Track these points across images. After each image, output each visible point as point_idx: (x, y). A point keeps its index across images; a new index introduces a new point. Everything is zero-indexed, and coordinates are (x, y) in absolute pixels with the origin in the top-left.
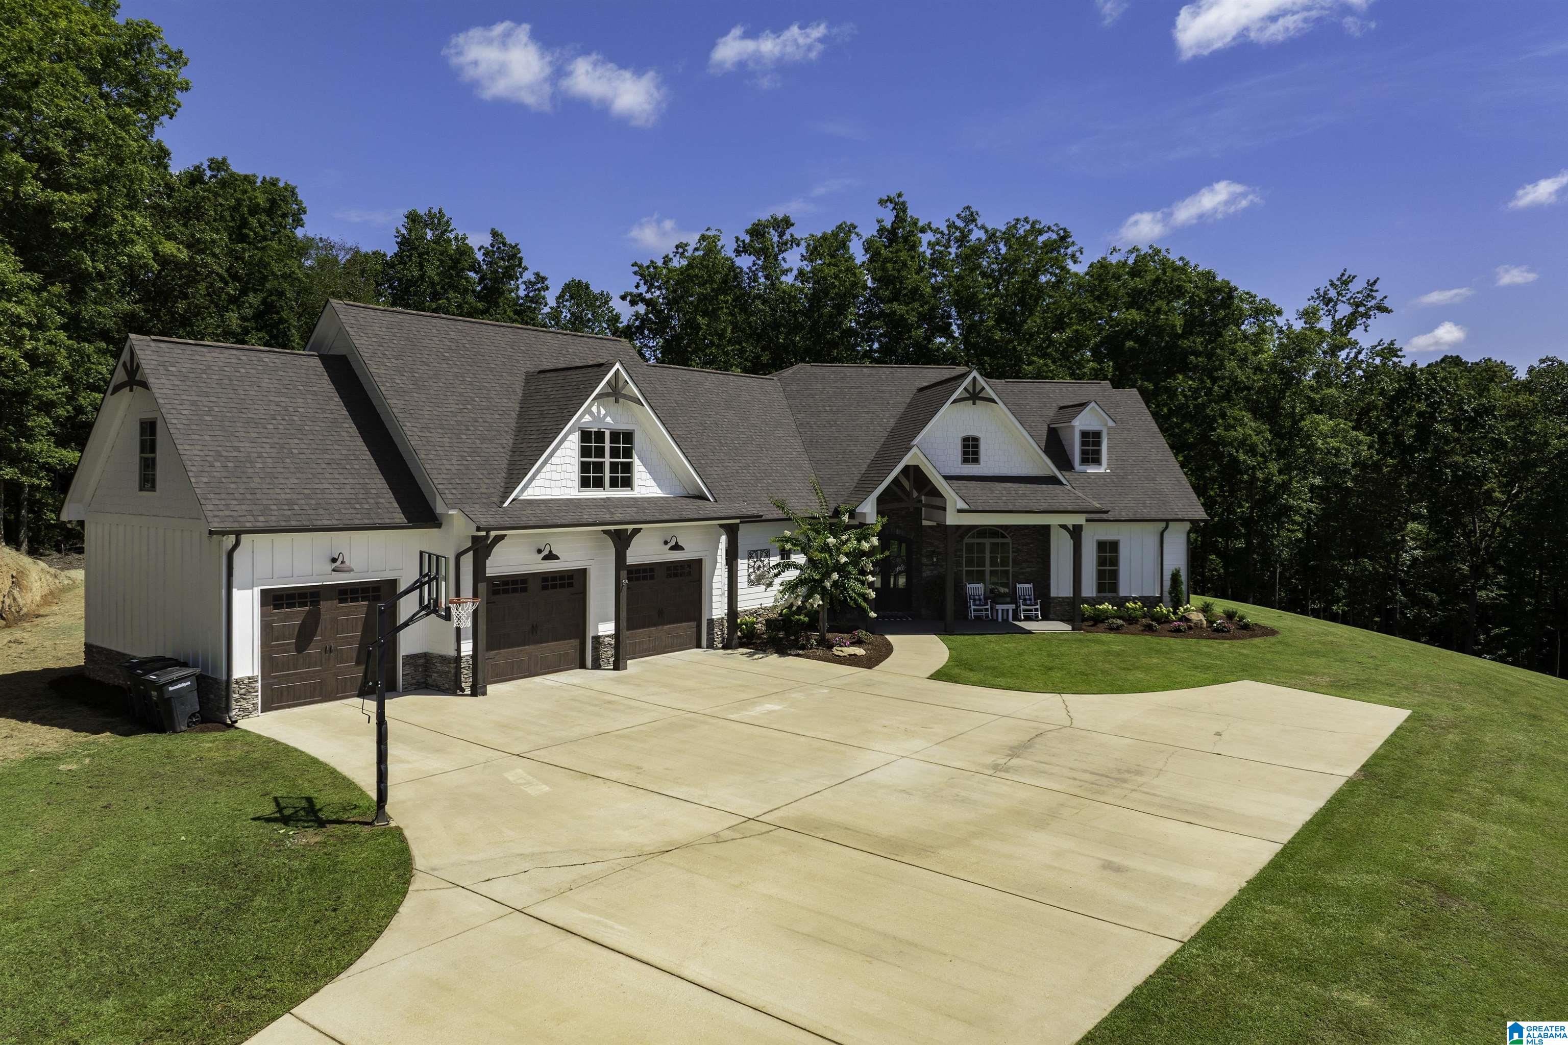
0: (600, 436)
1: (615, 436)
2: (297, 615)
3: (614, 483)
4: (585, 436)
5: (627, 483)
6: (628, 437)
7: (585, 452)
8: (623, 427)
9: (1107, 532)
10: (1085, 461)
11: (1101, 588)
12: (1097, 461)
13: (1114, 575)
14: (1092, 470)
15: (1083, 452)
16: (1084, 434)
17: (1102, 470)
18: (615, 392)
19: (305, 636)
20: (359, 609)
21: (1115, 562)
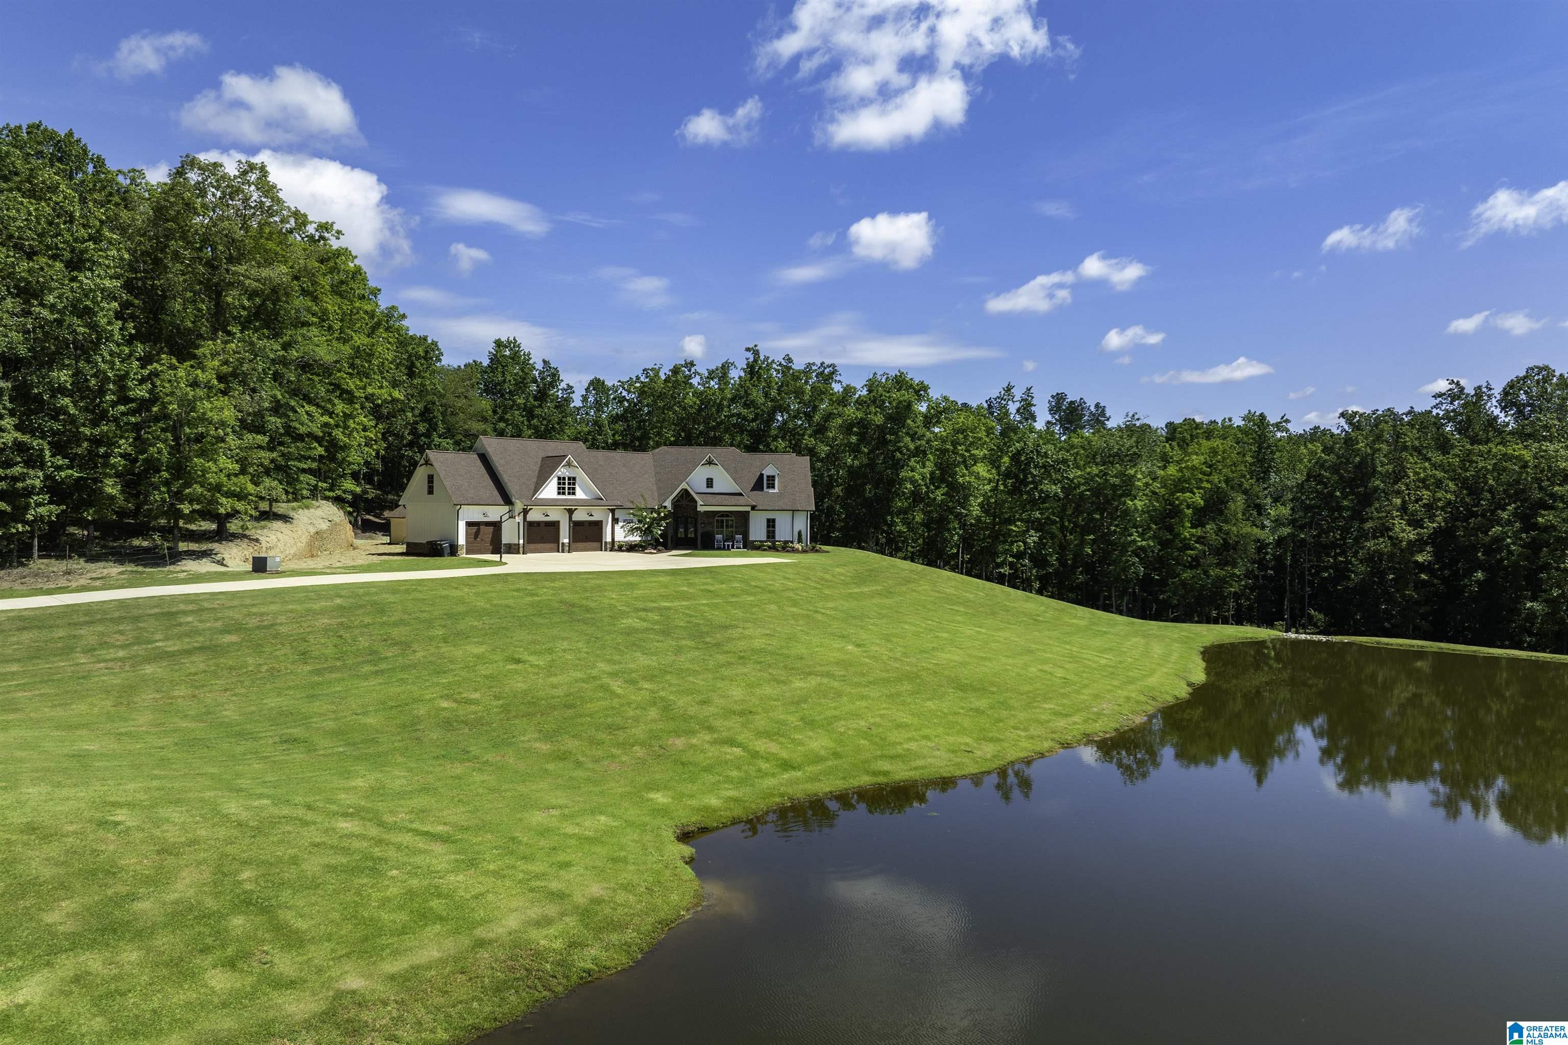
0: (564, 479)
1: (569, 479)
2: (474, 529)
3: (569, 494)
4: (559, 478)
5: (574, 494)
6: (574, 479)
7: (559, 484)
8: (572, 475)
9: (771, 515)
10: (768, 487)
11: (768, 537)
12: (773, 487)
13: (774, 532)
14: (771, 491)
15: (768, 484)
16: (768, 477)
17: (776, 490)
18: (569, 464)
19: (477, 535)
20: (491, 529)
21: (774, 526)
